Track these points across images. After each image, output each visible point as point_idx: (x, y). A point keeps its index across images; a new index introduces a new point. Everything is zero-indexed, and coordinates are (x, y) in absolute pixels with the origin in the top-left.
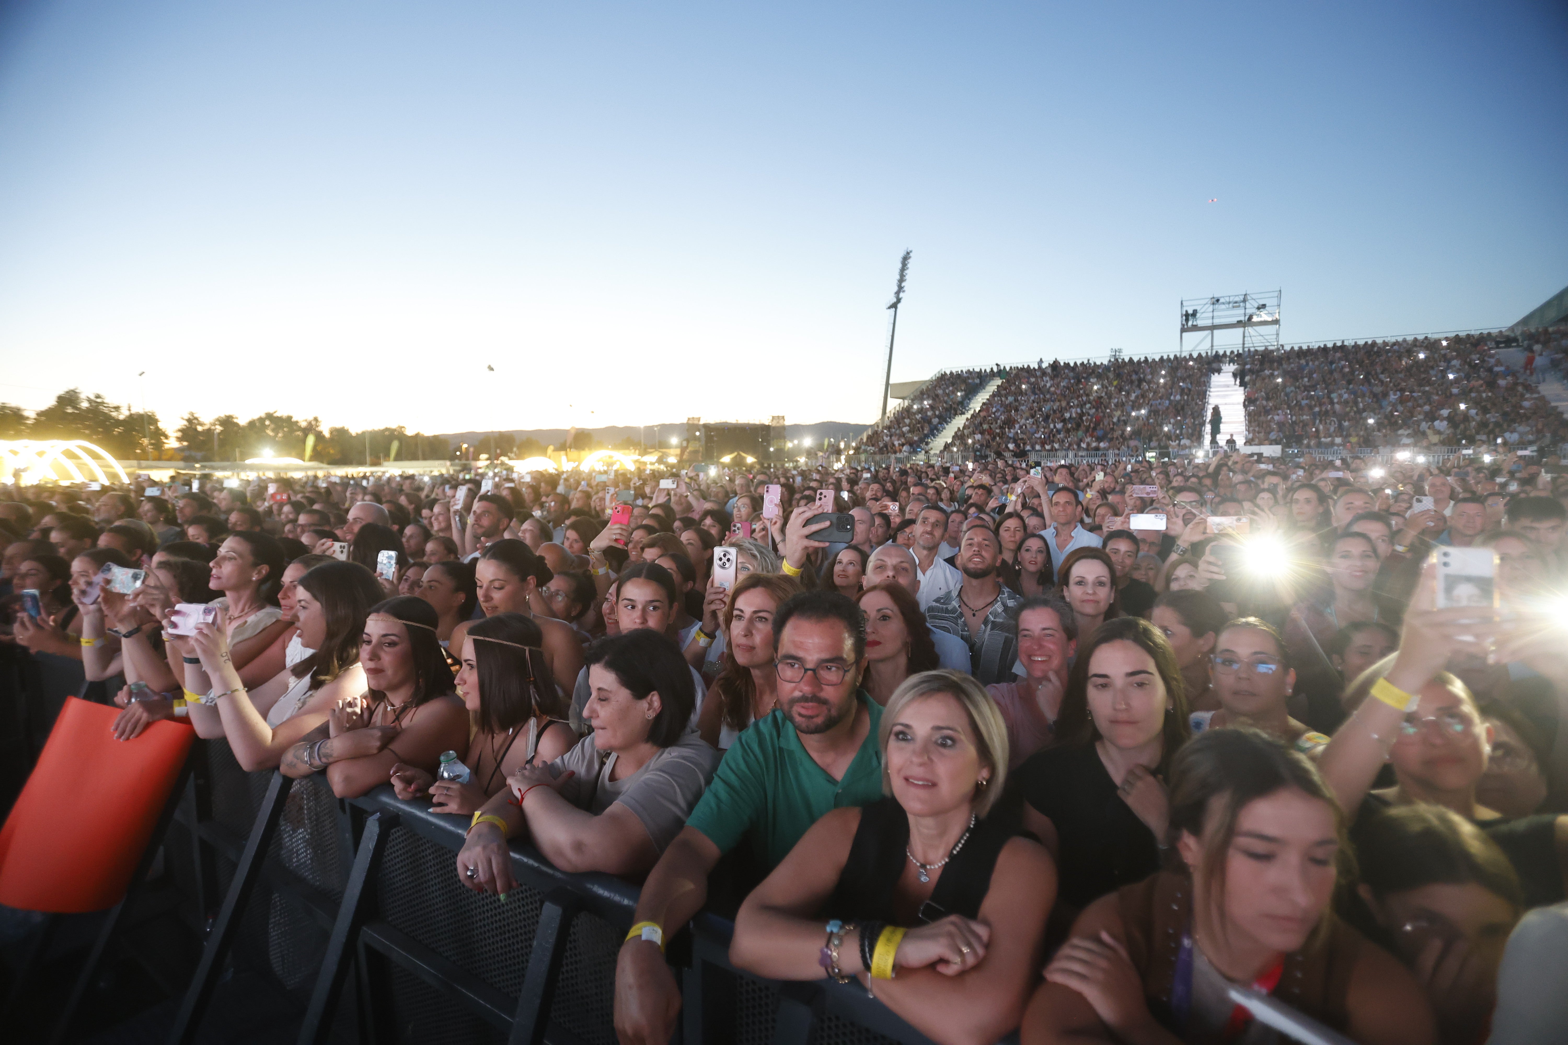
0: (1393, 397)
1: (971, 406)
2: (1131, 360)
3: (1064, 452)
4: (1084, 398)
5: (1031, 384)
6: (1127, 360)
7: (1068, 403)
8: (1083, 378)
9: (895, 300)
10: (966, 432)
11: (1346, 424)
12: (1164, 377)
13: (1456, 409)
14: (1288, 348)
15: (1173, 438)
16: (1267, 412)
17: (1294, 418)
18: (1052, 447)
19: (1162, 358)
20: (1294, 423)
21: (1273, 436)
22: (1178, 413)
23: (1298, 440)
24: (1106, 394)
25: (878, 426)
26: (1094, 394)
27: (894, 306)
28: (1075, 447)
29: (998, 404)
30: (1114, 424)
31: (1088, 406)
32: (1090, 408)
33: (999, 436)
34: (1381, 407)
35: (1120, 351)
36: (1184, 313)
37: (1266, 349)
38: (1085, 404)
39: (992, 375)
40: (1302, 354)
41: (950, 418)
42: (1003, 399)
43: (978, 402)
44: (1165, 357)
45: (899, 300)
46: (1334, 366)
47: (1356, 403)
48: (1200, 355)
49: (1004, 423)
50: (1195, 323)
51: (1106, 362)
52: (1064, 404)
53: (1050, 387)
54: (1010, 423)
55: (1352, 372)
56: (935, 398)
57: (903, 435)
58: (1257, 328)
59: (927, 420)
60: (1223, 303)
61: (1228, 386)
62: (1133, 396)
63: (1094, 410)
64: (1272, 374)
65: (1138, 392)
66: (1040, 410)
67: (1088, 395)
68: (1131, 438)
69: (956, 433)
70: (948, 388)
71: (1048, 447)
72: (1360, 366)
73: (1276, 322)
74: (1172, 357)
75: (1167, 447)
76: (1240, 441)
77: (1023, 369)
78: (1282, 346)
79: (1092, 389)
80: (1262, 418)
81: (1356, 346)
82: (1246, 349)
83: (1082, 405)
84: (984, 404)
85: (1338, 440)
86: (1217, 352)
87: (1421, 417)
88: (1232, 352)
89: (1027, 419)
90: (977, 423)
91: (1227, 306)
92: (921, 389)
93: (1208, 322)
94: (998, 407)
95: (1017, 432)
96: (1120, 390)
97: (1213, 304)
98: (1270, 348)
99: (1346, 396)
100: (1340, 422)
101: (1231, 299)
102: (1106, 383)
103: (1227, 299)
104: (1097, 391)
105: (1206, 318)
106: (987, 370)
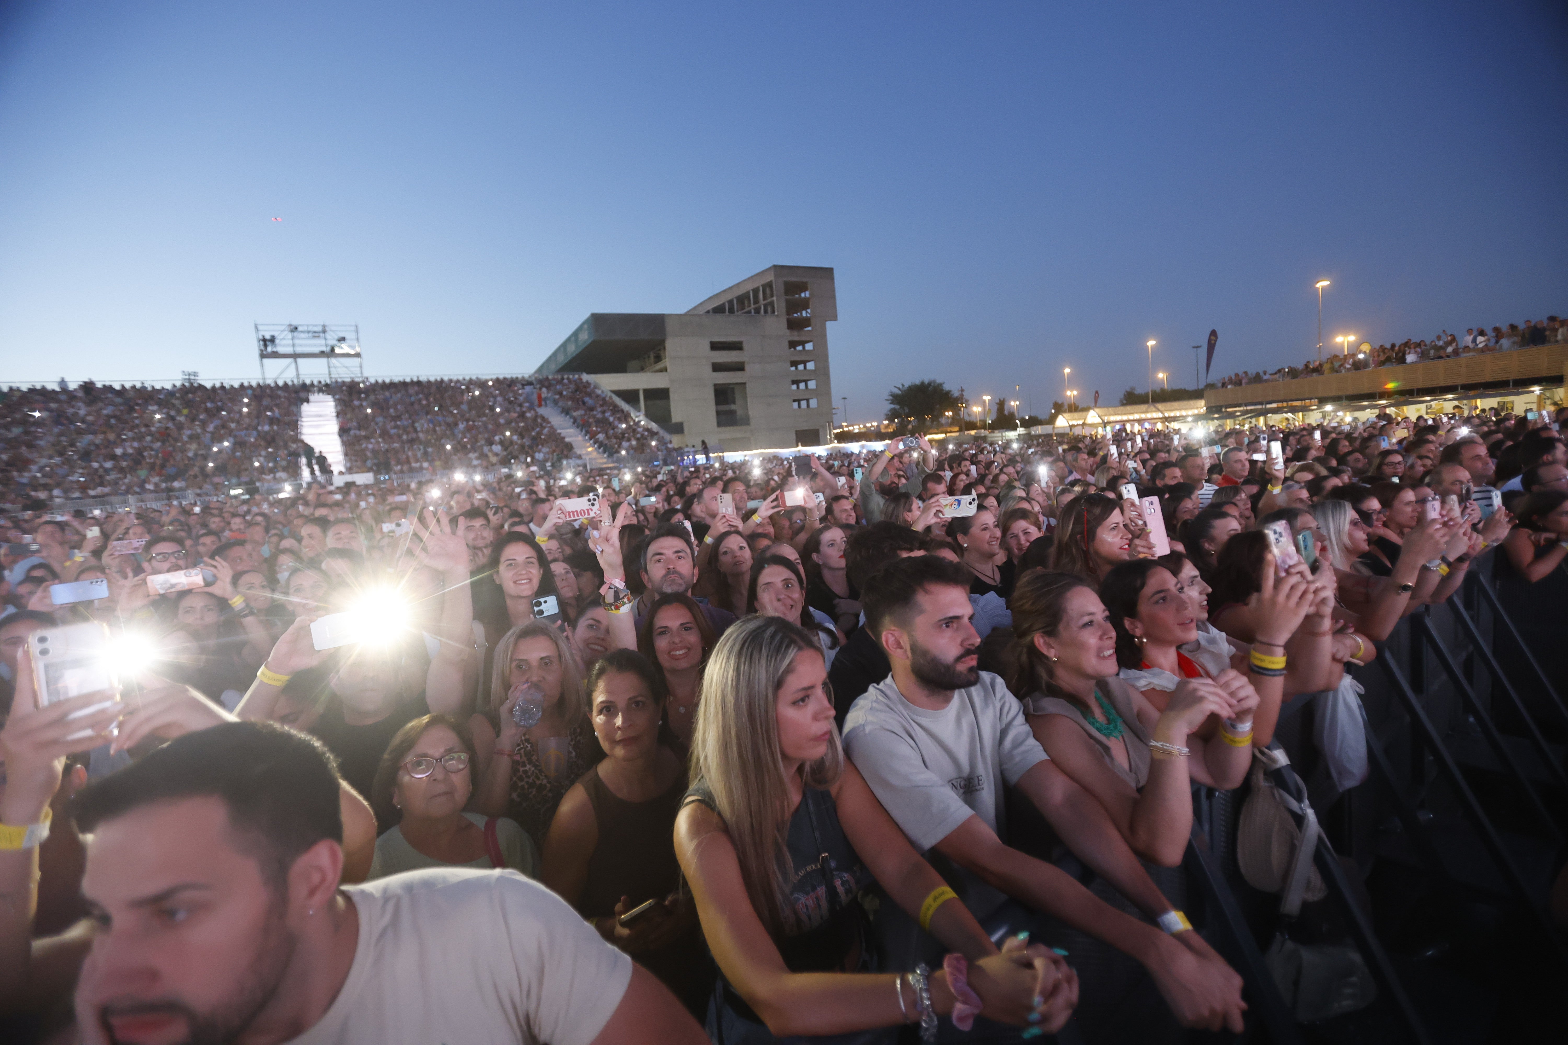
0: (462, 426)
4: (143, 429)
7: (119, 436)
8: (138, 405)
11: (430, 450)
12: (247, 405)
13: (504, 436)
14: (373, 381)
15: (267, 472)
16: (360, 440)
17: (386, 446)
18: (101, 491)
19: (242, 385)
20: (387, 451)
21: (369, 463)
22: (269, 445)
23: (389, 467)
24: (173, 424)
26: (158, 425)
28: (137, 489)
30: (189, 459)
31: (149, 439)
32: (152, 442)
34: (453, 435)
35: (195, 374)
36: (261, 337)
37: (352, 380)
38: (144, 437)
40: (385, 386)
46: (413, 398)
47: (435, 431)
48: (286, 384)
50: (275, 350)
51: (168, 386)
52: (112, 437)
55: (428, 405)
58: (341, 360)
60: (302, 332)
61: (320, 416)
62: (211, 428)
63: (158, 444)
64: (361, 405)
65: (217, 422)
66: (72, 445)
67: (147, 426)
68: (213, 475)
72: (434, 399)
73: (358, 355)
75: (256, 483)
77: (36, 392)
78: (367, 378)
79: (153, 418)
80: (357, 447)
81: (429, 382)
82: (333, 380)
83: (140, 438)
85: (425, 465)
86: (303, 381)
87: (483, 442)
91: (307, 335)
93: (289, 350)
96: (193, 420)
97: (292, 331)
98: (357, 380)
99: (426, 425)
100: (425, 448)
101: (310, 328)
102: (173, 413)
103: (305, 328)
104: (160, 421)
105: (286, 345)
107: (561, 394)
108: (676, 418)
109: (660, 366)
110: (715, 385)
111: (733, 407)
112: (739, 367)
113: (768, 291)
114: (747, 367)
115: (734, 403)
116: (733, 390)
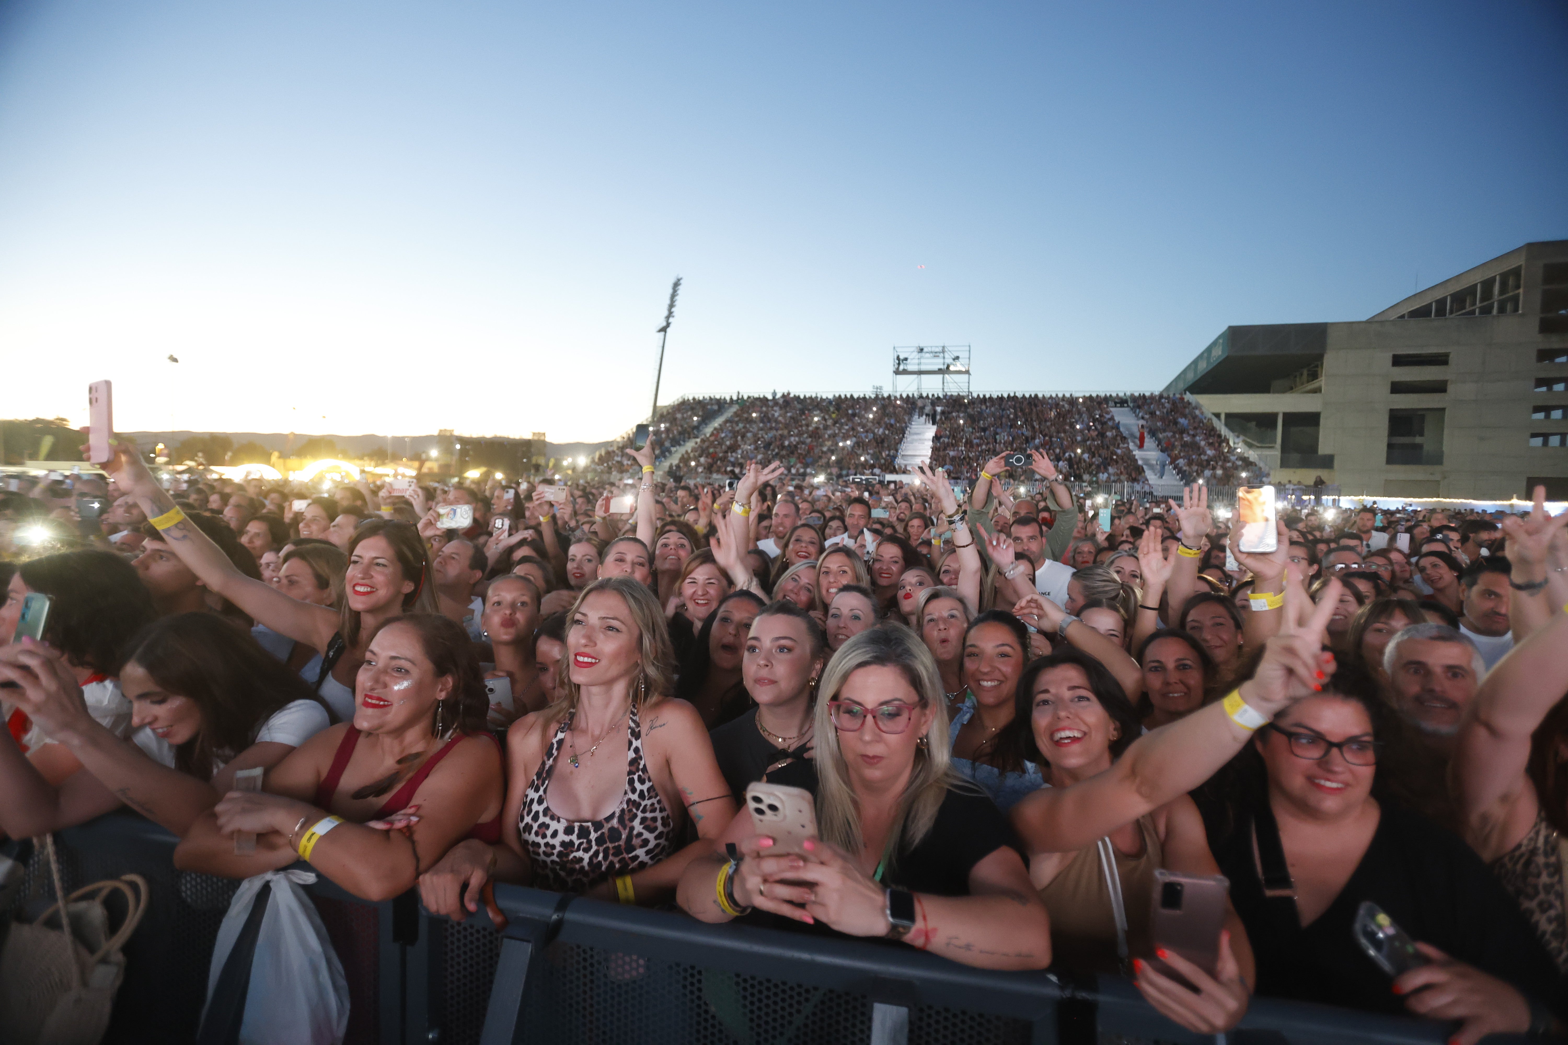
1: (705, 430)
2: (852, 396)
4: (805, 428)
5: (761, 412)
7: (789, 432)
8: (808, 410)
10: (692, 455)
12: (875, 412)
13: (1075, 453)
15: (868, 467)
16: (948, 447)
19: (876, 397)
20: (963, 458)
22: (877, 445)
24: (824, 425)
26: (814, 425)
29: (728, 430)
30: (823, 452)
31: (805, 436)
32: (807, 438)
33: (721, 459)
36: (898, 357)
37: (959, 394)
38: (803, 434)
39: (731, 403)
40: (984, 400)
41: (684, 441)
42: (733, 425)
43: (712, 427)
44: (879, 396)
46: (1004, 412)
47: (1012, 443)
49: (728, 448)
50: (906, 368)
51: (831, 397)
52: (786, 432)
53: (779, 416)
54: (734, 448)
55: (1014, 419)
56: (674, 421)
58: (952, 376)
59: (661, 442)
60: (927, 353)
61: (923, 424)
62: (845, 429)
63: (810, 440)
64: (958, 417)
67: (808, 425)
70: (687, 412)
72: (1020, 414)
73: (967, 372)
74: (885, 396)
75: (862, 473)
77: (759, 399)
78: (970, 393)
79: (813, 419)
80: (943, 452)
81: (1023, 398)
82: (944, 394)
83: (800, 434)
84: (717, 429)
86: (921, 394)
88: (933, 395)
89: (750, 445)
90: (707, 446)
91: (931, 355)
93: (916, 368)
94: (727, 432)
95: (739, 457)
96: (835, 423)
97: (920, 352)
98: (963, 394)
101: (933, 349)
102: (827, 416)
103: (930, 349)
104: (816, 423)
105: (914, 364)
106: (728, 399)
107: (1152, 414)
108: (1324, 449)
109: (1314, 385)
110: (1392, 411)
111: (1418, 440)
112: (1440, 387)
113: (1511, 281)
114: (1450, 388)
115: (1422, 434)
116: (1422, 418)
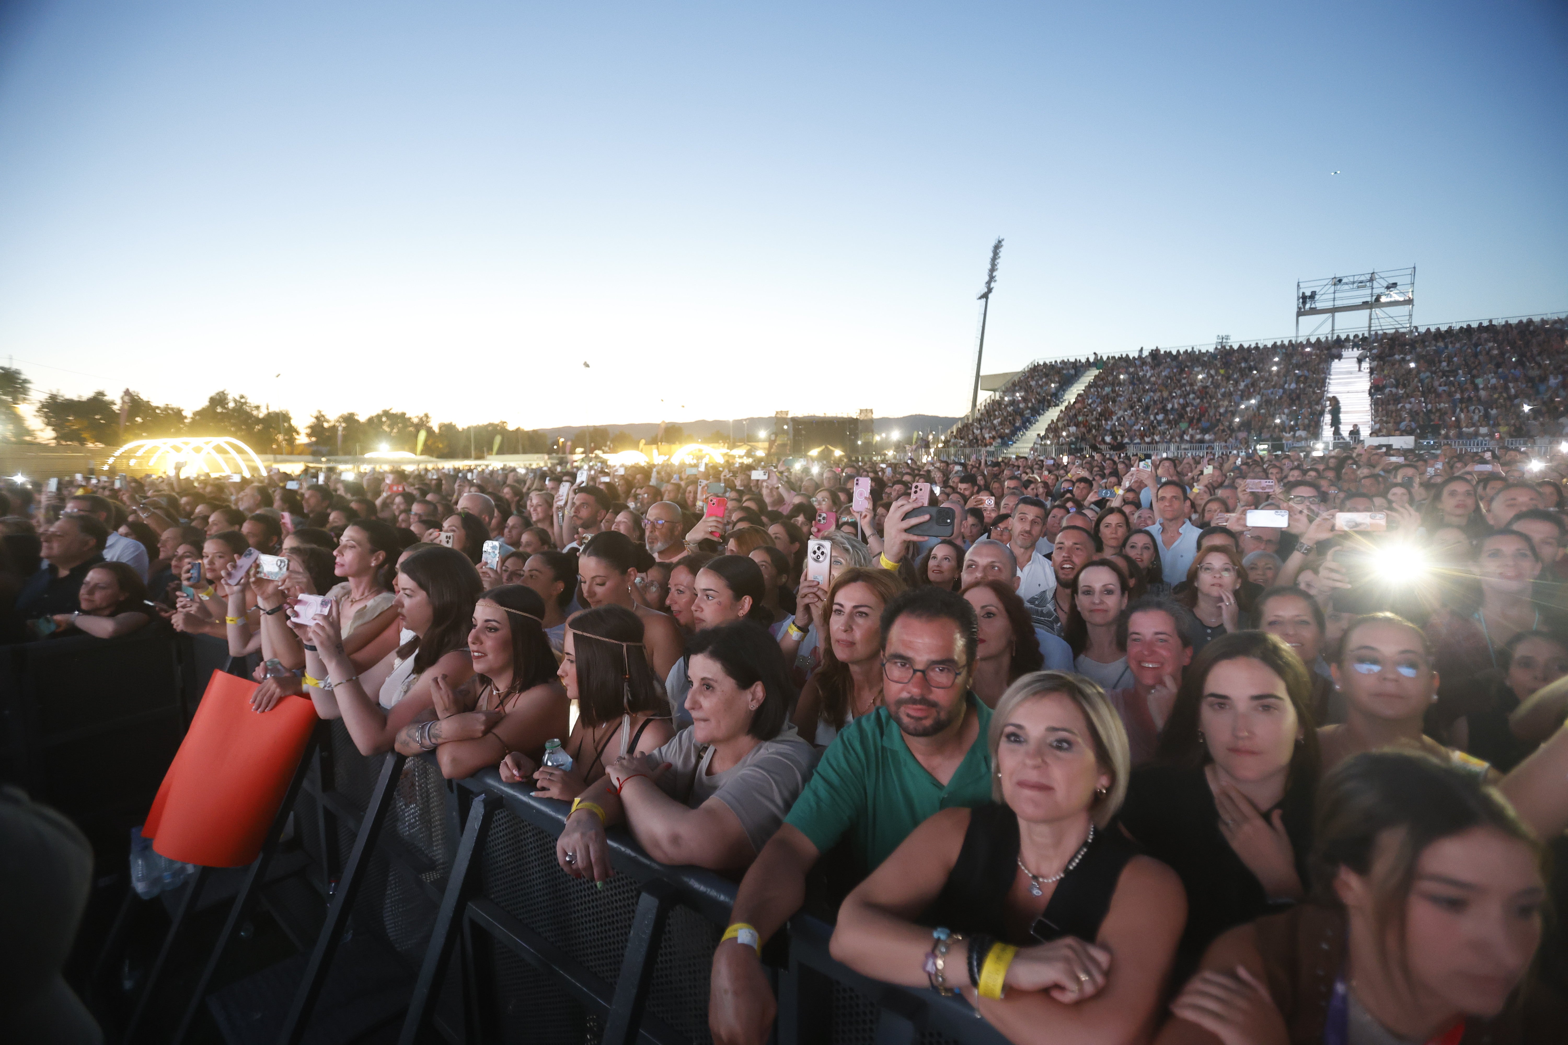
0: (1553, 381)
1: (1066, 397)
2: (1240, 347)
3: (1165, 445)
4: (1188, 388)
5: (1129, 373)
6: (1236, 347)
7: (1170, 393)
8: (1187, 367)
9: (986, 290)
10: (1060, 424)
11: (1494, 412)
12: (1277, 364)
14: (1422, 330)
15: (1287, 429)
16: (1397, 399)
17: (1429, 406)
18: (1153, 439)
19: (1275, 345)
20: (1429, 412)
21: (1403, 425)
22: (1292, 402)
23: (1435, 431)
24: (1212, 382)
25: (968, 419)
26: (1199, 384)
27: (985, 296)
28: (1178, 439)
29: (1094, 395)
30: (1221, 415)
31: (1192, 396)
32: (1194, 399)
33: (1095, 429)
34: (1538, 392)
35: (1227, 337)
36: (1301, 295)
37: (1397, 332)
38: (1188, 394)
39: (1088, 365)
40: (1439, 335)
41: (1043, 410)
42: (1099, 390)
43: (1073, 394)
44: (1279, 343)
45: (990, 290)
46: (1479, 348)
47: (1506, 388)
48: (1318, 340)
49: (1101, 414)
50: (1313, 306)
51: (1212, 350)
52: (1165, 394)
53: (1150, 377)
54: (1106, 414)
55: (1502, 354)
56: (1028, 389)
57: (994, 428)
58: (1385, 309)
59: (1019, 412)
60: (1347, 284)
61: (1351, 373)
62: (1242, 385)
63: (1198, 401)
64: (1403, 359)
65: (1248, 381)
66: (1139, 400)
67: (1191, 385)
68: (1239, 429)
69: (1049, 425)
70: (1041, 379)
71: (1147, 440)
72: (1512, 348)
73: (1410, 302)
74: (1286, 343)
75: (1280, 439)
76: (1365, 432)
77: (1121, 358)
78: (1416, 328)
79: (1197, 378)
80: (1391, 407)
81: (1507, 325)
82: (1373, 333)
83: (1185, 395)
84: (1079, 395)
85: (1483, 430)
86: (1338, 336)
88: (1356, 336)
89: (1125, 410)
90: (1071, 416)
91: (1351, 286)
92: (1013, 380)
93: (1329, 305)
94: (1094, 398)
95: (1114, 424)
96: (1228, 379)
97: (1335, 285)
98: (1402, 330)
99: (1493, 381)
100: (1486, 410)
101: (1356, 278)
102: (1212, 372)
103: (1351, 279)
104: (1202, 380)
105: (1326, 300)
106: (1083, 360)
